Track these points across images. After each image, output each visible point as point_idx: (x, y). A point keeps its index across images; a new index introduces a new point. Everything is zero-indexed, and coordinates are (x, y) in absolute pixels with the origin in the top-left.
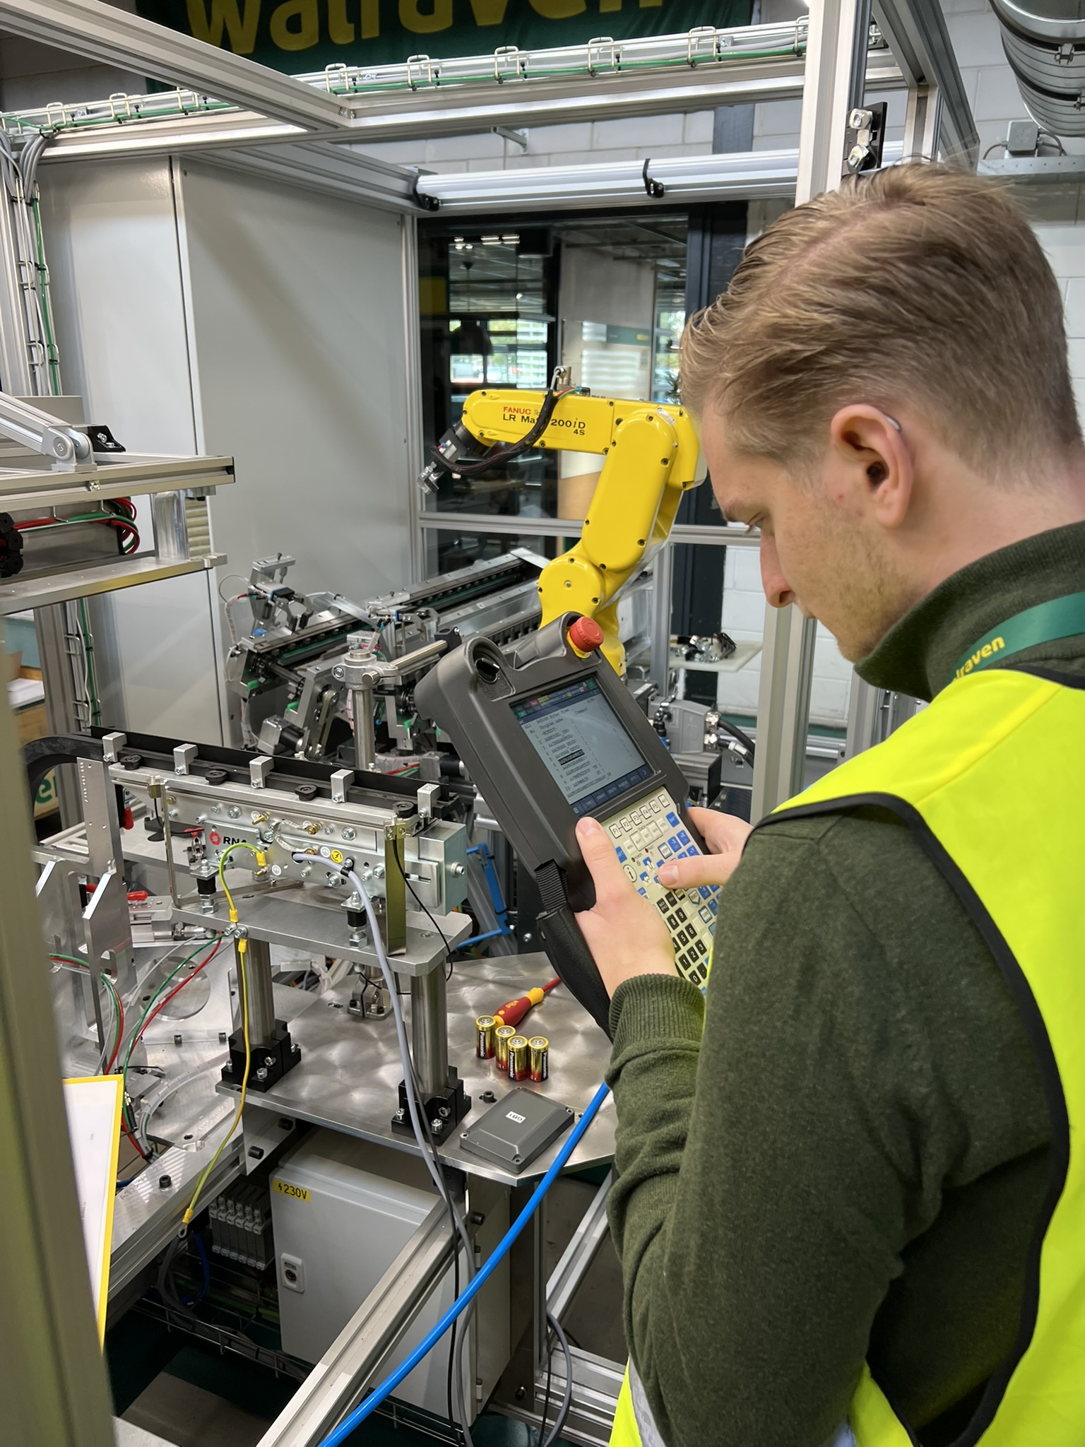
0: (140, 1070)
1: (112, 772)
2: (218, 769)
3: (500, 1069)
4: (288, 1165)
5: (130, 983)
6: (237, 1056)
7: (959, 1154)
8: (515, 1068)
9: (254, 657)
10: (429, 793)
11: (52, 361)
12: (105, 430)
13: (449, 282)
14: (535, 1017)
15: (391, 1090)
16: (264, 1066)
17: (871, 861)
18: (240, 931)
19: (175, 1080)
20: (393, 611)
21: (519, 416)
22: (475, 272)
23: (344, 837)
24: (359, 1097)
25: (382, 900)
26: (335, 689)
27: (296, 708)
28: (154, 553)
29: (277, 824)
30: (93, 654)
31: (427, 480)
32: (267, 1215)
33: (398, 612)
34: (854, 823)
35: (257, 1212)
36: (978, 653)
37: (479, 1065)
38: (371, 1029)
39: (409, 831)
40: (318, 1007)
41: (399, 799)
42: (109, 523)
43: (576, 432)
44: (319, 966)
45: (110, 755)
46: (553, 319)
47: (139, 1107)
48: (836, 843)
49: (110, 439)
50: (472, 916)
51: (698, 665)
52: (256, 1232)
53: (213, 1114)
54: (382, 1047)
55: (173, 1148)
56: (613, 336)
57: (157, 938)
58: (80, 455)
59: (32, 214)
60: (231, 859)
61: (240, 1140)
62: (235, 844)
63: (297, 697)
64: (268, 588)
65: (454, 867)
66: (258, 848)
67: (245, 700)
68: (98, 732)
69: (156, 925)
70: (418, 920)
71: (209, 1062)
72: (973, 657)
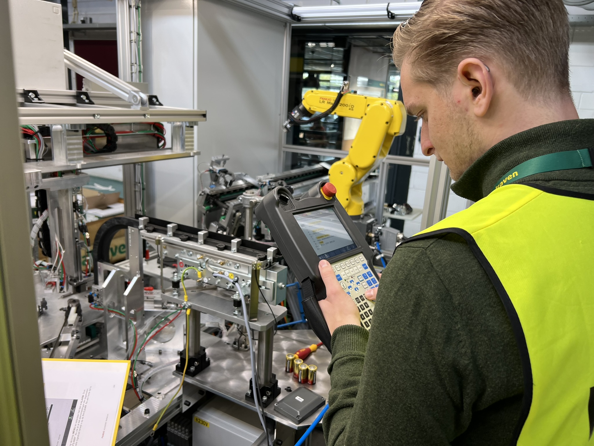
0: (143, 362)
1: (142, 233)
2: (185, 235)
3: (295, 378)
4: (201, 411)
5: (141, 326)
6: (183, 360)
7: (480, 394)
8: (301, 378)
9: (209, 197)
10: (273, 251)
11: (140, 72)
12: (156, 97)
13: (305, 59)
14: (312, 357)
15: (247, 382)
16: (194, 365)
17: (449, 258)
18: (188, 305)
19: (156, 368)
20: (267, 181)
21: (326, 101)
22: (316, 55)
23: (235, 268)
24: (232, 383)
25: (249, 297)
26: (241, 212)
27: (224, 219)
28: (171, 149)
29: (207, 260)
30: (145, 191)
31: (286, 127)
32: (191, 432)
33: (270, 181)
34: (442, 242)
35: (187, 430)
36: (506, 178)
37: (286, 375)
38: (241, 355)
39: (262, 267)
40: (220, 344)
41: (259, 253)
42: (154, 135)
43: (350, 109)
44: (223, 326)
45: (141, 226)
46: (345, 75)
47: (140, 378)
48: (434, 250)
49: (157, 100)
50: (288, 307)
51: (395, 216)
52: (186, 439)
53: (171, 385)
54: (245, 363)
55: (152, 397)
56: (370, 83)
57: (155, 308)
58: (143, 103)
59: (137, 13)
60: (187, 274)
61: (180, 397)
62: (189, 267)
63: (225, 214)
64: (217, 168)
65: (281, 284)
66: (199, 270)
67: (204, 214)
68: (138, 216)
69: (156, 302)
70: (264, 307)
71: (171, 362)
72: (504, 180)
